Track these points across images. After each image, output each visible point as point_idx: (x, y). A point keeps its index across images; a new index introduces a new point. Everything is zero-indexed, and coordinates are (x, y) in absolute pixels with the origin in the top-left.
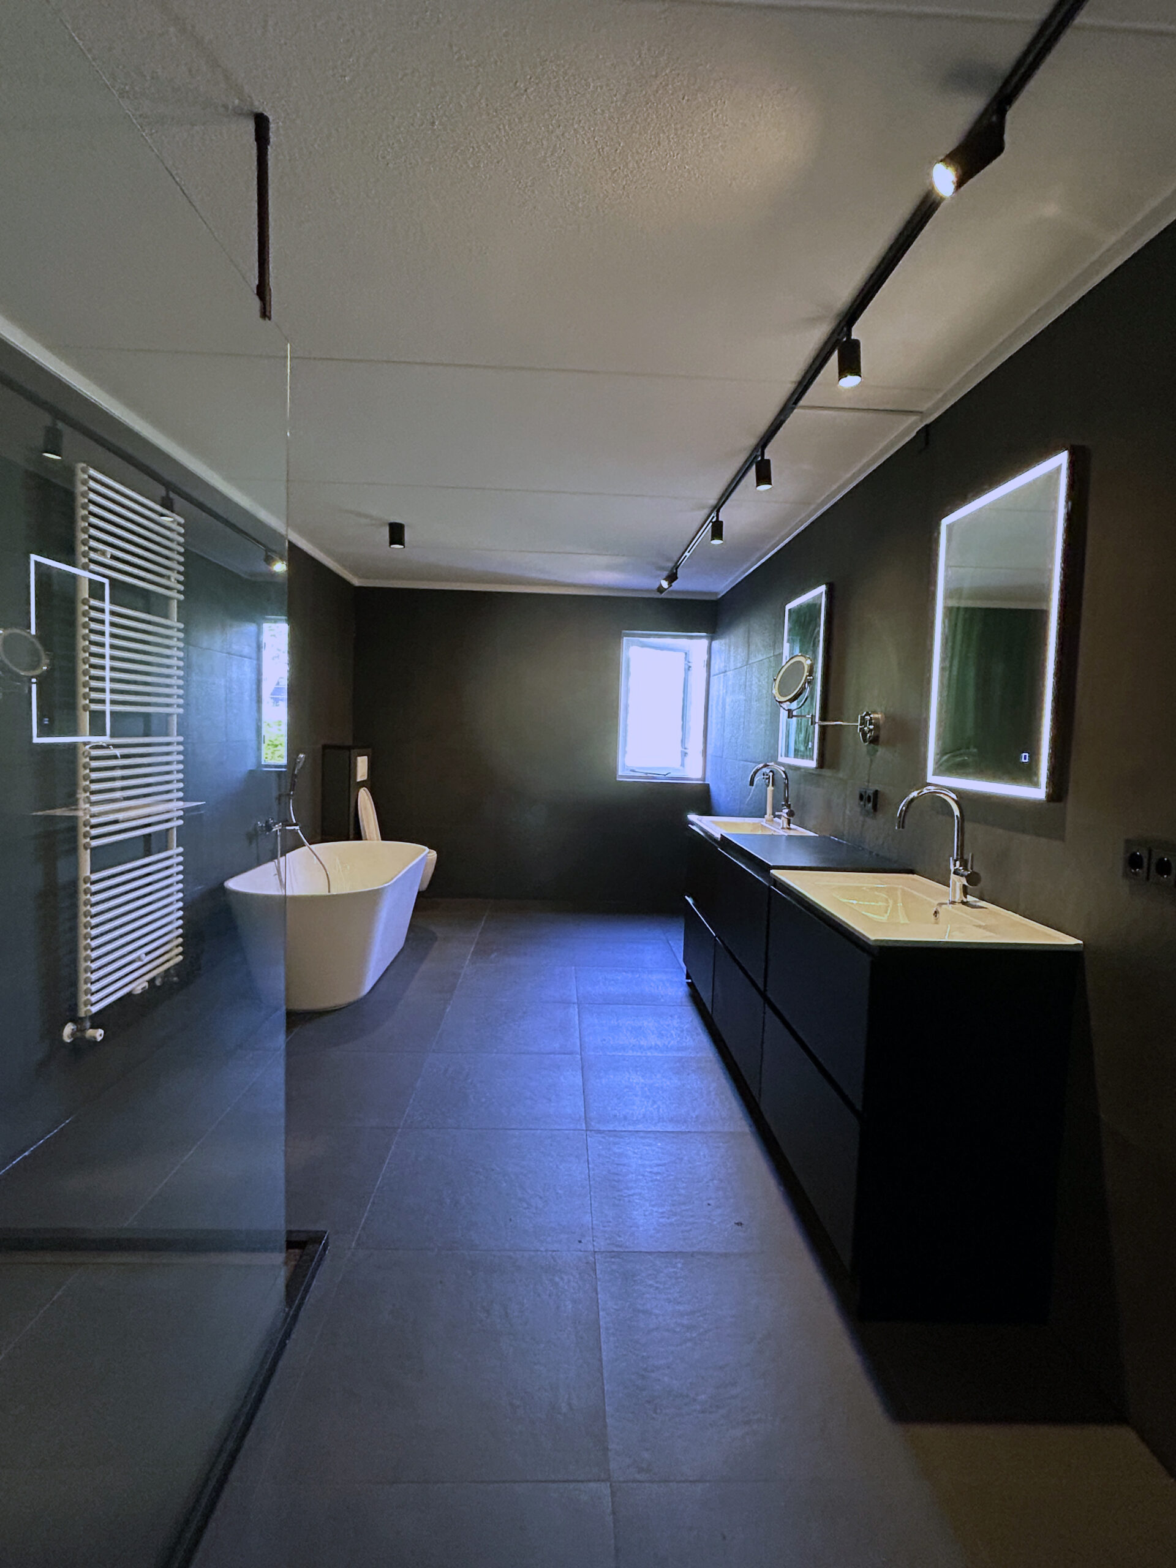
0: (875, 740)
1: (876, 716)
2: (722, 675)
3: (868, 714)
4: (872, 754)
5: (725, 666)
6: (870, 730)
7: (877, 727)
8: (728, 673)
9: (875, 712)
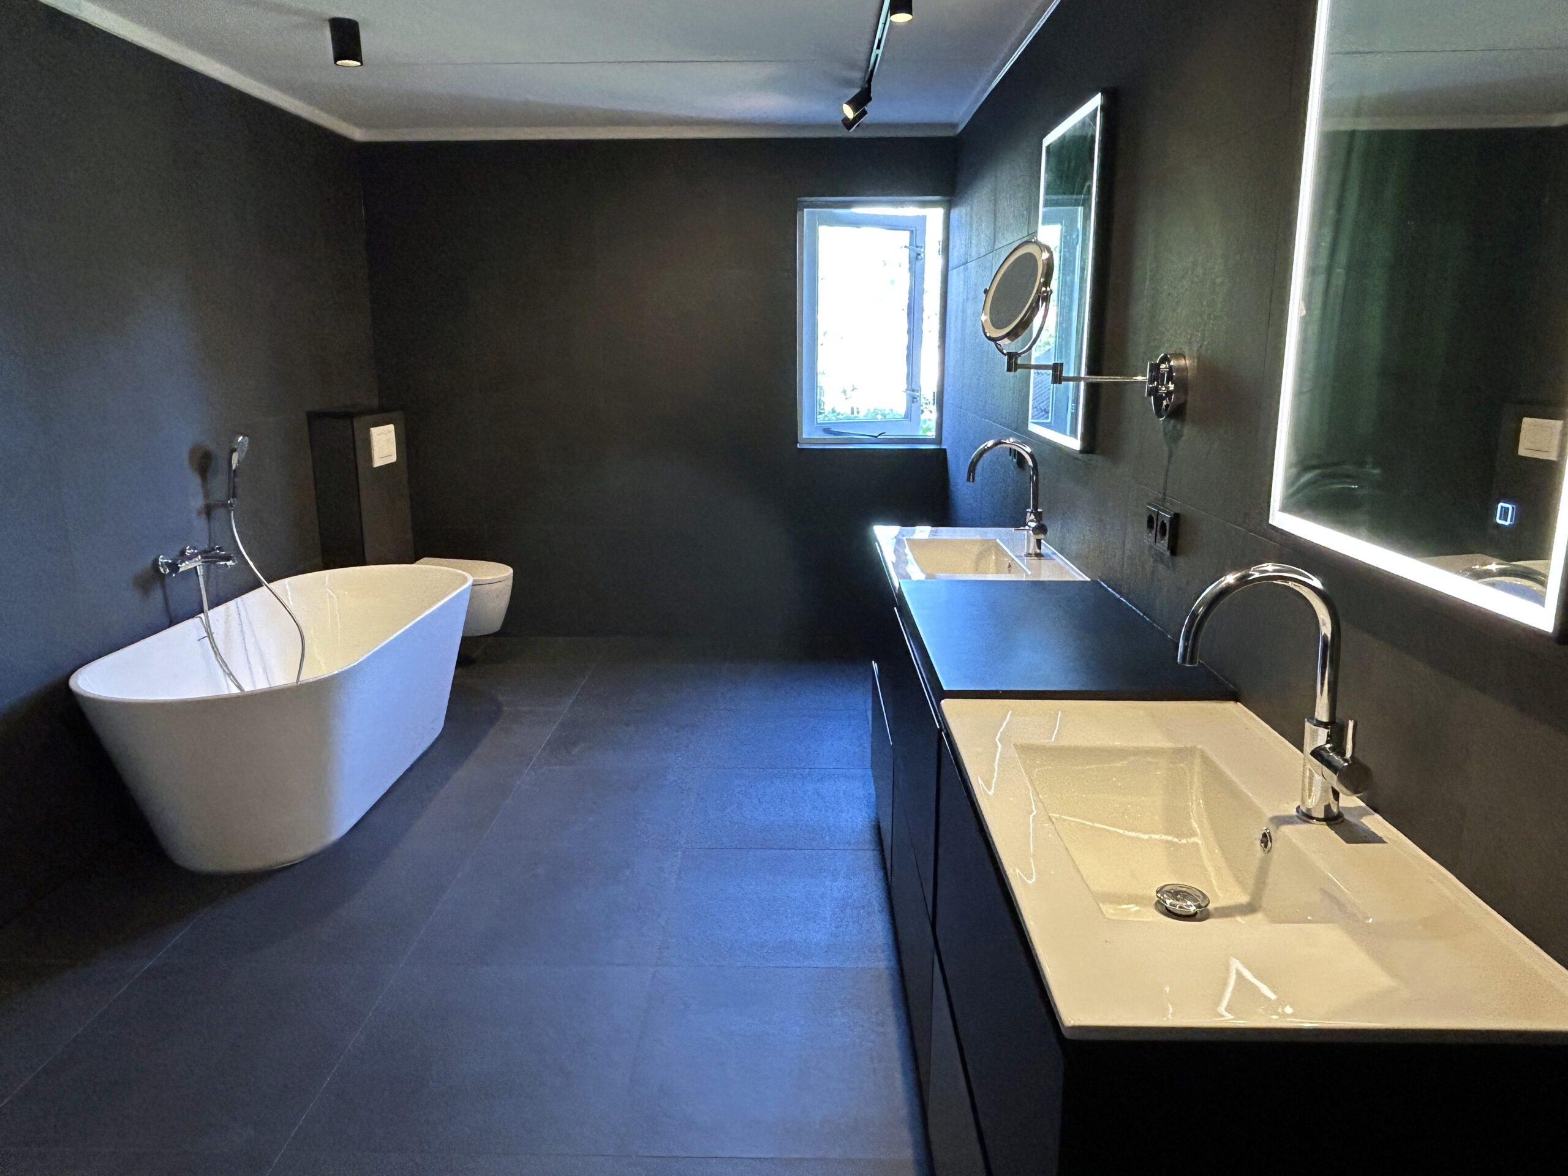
0: (1177, 413)
1: (1182, 362)
2: (962, 267)
3: (1165, 359)
4: (1174, 438)
5: (966, 253)
6: (1169, 394)
7: (1182, 385)
8: (969, 264)
9: (1179, 355)
